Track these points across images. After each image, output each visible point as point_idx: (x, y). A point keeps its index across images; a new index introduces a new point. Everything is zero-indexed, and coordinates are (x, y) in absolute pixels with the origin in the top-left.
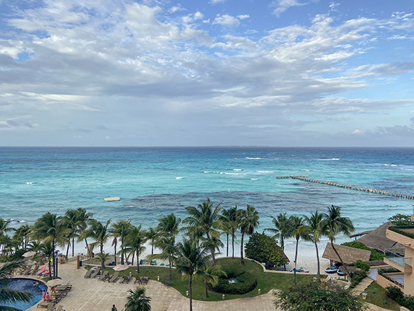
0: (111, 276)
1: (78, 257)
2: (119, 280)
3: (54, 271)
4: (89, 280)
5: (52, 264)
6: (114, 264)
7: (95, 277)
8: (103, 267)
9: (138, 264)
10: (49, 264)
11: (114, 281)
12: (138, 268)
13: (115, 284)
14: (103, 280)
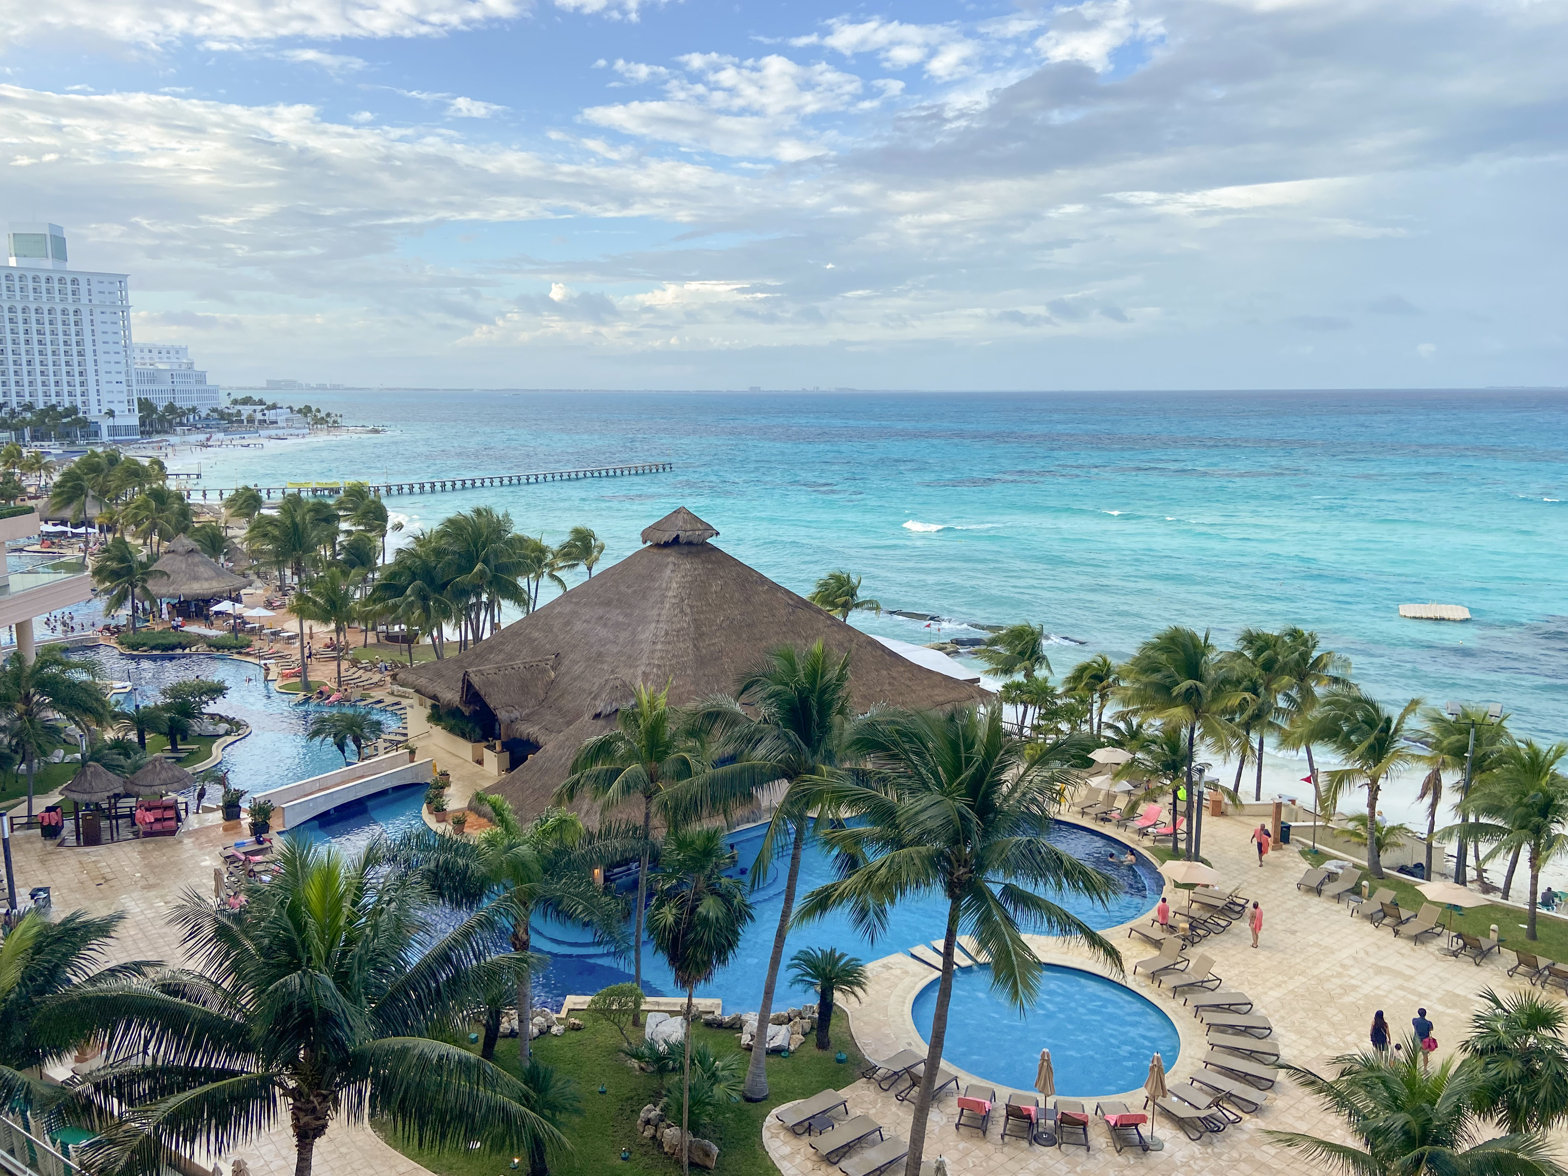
0: (1405, 914)
1: (1279, 806)
2: (1443, 942)
3: (1189, 833)
4: (1317, 905)
5: (1182, 807)
6: (1422, 871)
7: (1338, 897)
8: (1375, 871)
9: (1533, 903)
10: (1174, 804)
11: (1419, 938)
12: (1533, 918)
13: (1421, 951)
14: (1371, 918)
